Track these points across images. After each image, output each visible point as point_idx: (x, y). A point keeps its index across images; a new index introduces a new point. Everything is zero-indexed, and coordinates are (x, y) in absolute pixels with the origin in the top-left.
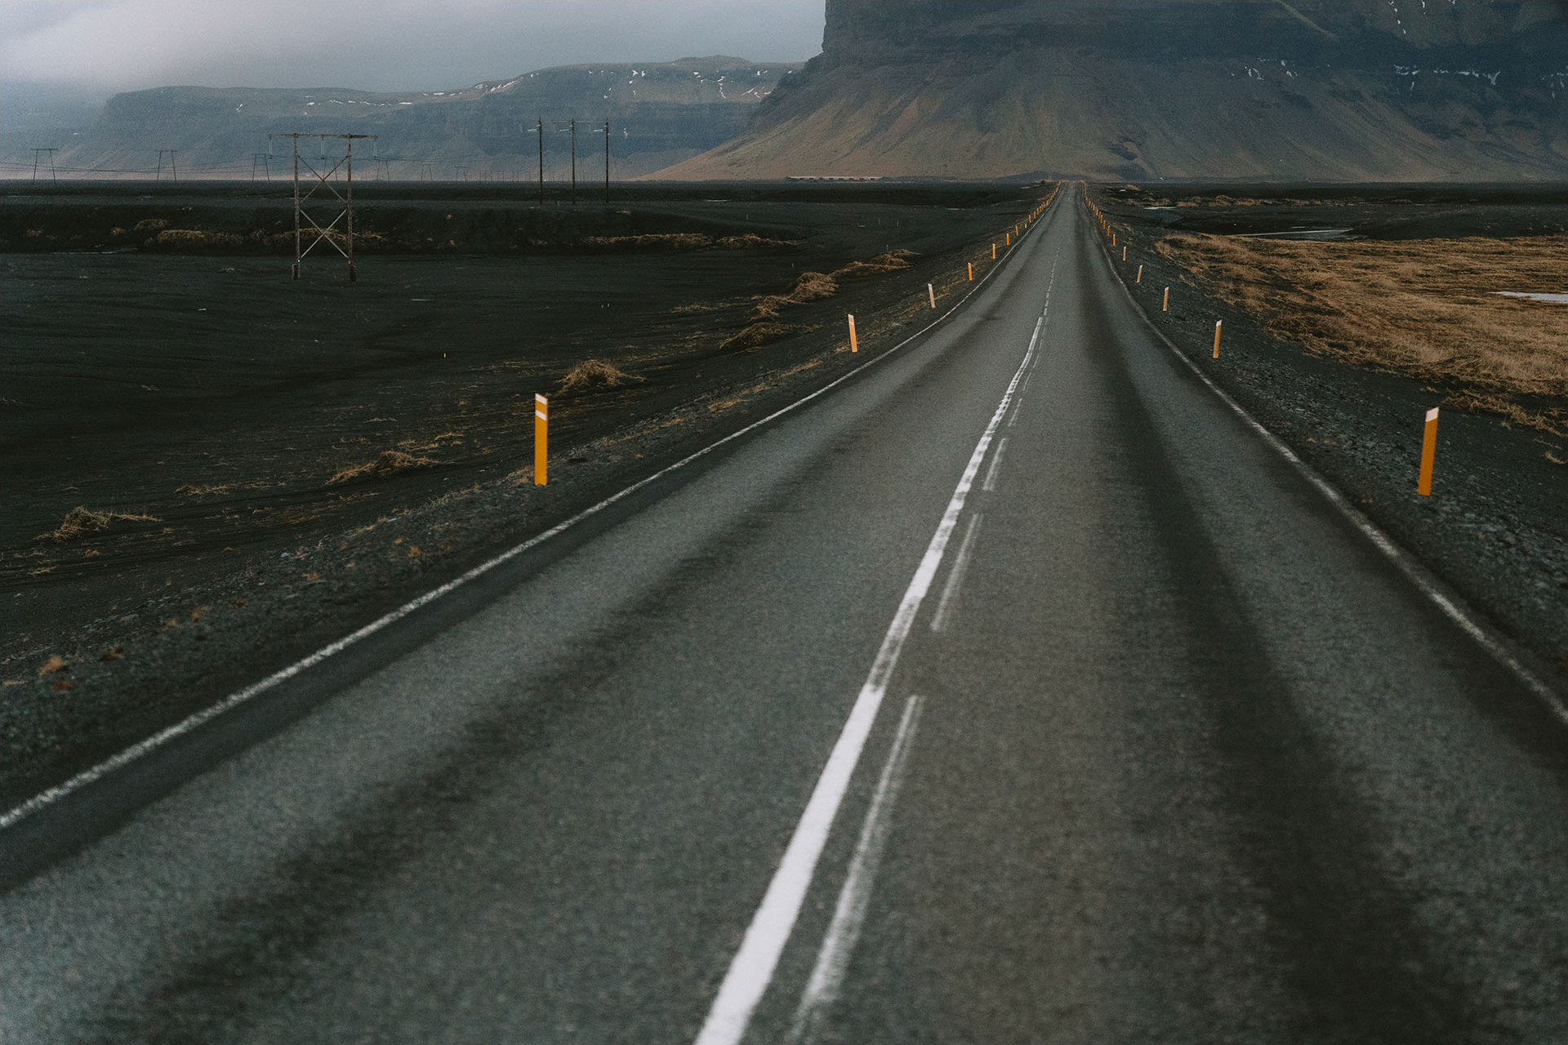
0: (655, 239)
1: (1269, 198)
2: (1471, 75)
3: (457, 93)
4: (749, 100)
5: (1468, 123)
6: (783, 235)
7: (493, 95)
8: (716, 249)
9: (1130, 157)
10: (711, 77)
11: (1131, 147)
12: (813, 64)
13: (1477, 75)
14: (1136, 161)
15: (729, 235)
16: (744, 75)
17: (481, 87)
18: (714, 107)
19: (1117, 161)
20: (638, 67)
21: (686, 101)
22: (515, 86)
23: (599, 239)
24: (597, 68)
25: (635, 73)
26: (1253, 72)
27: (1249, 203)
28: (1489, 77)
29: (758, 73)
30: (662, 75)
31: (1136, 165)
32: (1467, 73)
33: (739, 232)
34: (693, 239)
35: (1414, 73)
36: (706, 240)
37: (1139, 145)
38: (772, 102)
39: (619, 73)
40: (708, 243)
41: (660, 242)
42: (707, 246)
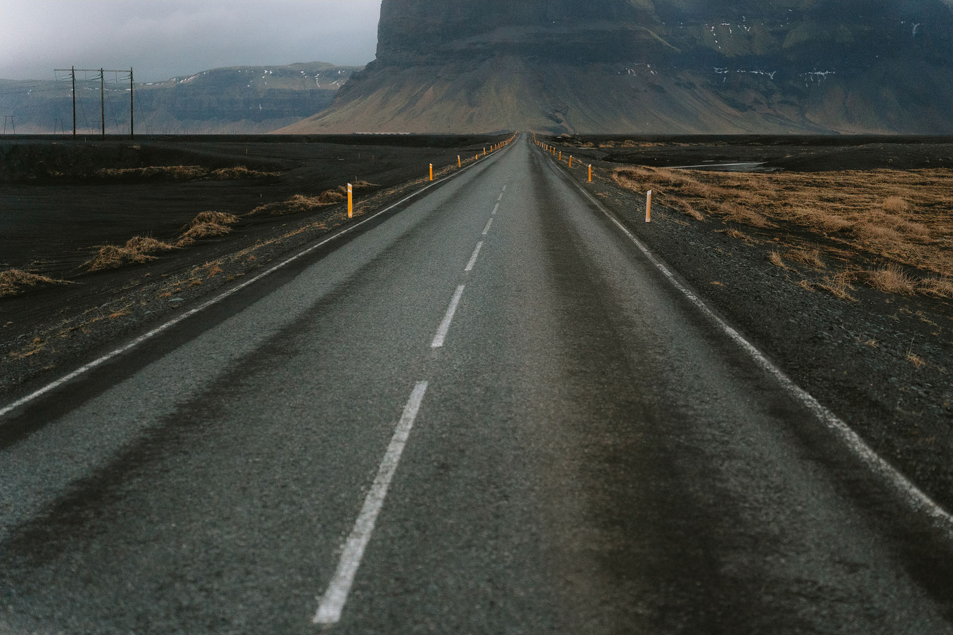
0: (157, 171)
1: (661, 142)
2: (759, 73)
3: (160, 83)
4: (333, 88)
5: (757, 102)
6: (270, 167)
7: (183, 85)
8: (208, 180)
9: (558, 121)
10: (312, 74)
11: (560, 116)
12: (371, 66)
13: (762, 73)
14: (562, 124)
15: (222, 167)
16: (331, 73)
17: (174, 80)
18: (313, 92)
19: (551, 124)
20: (268, 68)
21: (296, 88)
22: (194, 79)
23: (109, 171)
24: (243, 69)
25: (266, 72)
26: (631, 71)
27: (648, 145)
28: (769, 74)
29: (339, 72)
30: (282, 73)
31: (563, 126)
32: (756, 72)
33: (230, 164)
34: (190, 170)
35: (725, 72)
36: (202, 171)
37: (564, 115)
38: (346, 88)
39: (257, 72)
40: (203, 174)
41: (161, 174)
42: (202, 176)
